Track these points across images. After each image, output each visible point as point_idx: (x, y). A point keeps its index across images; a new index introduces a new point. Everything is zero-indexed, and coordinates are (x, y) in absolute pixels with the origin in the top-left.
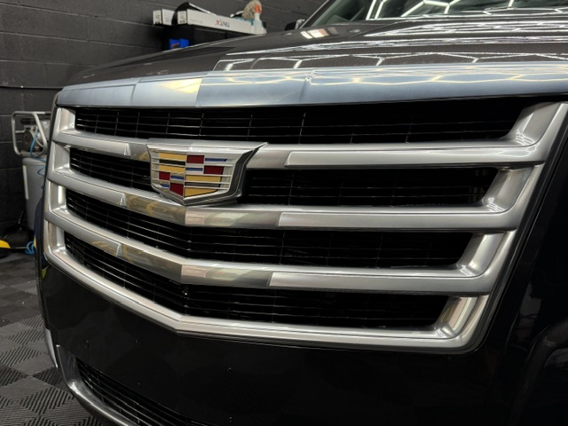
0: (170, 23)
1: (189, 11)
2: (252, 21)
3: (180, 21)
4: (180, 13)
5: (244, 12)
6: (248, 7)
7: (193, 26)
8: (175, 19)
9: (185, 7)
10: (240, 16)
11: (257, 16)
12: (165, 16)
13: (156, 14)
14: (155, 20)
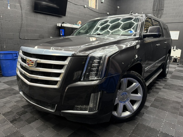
0: (60, 26)
1: (64, 24)
2: (79, 25)
3: (62, 26)
4: (62, 24)
5: (78, 23)
6: (78, 22)
7: (65, 27)
8: (61, 25)
9: (63, 23)
10: (77, 24)
11: (80, 24)
12: (59, 25)
13: (58, 24)
14: (58, 25)
